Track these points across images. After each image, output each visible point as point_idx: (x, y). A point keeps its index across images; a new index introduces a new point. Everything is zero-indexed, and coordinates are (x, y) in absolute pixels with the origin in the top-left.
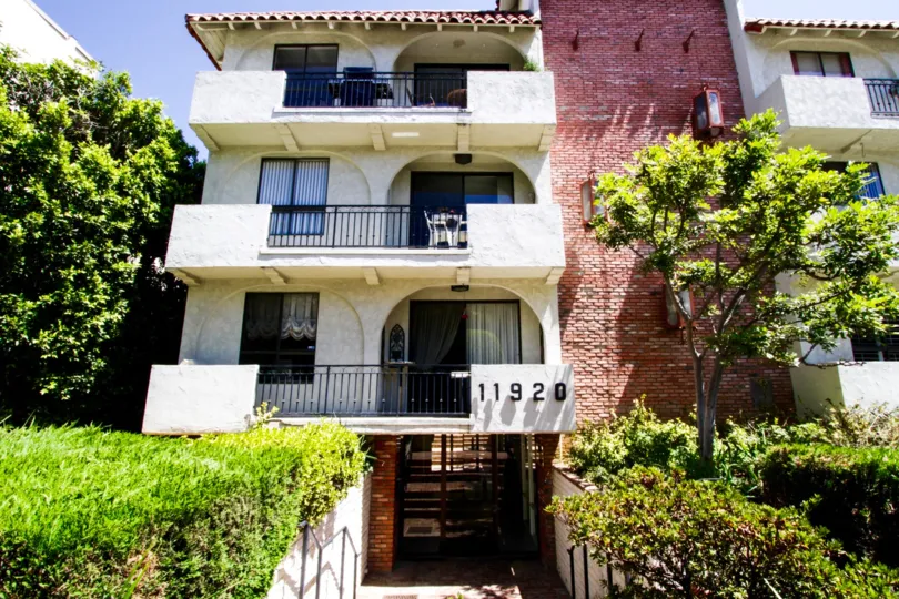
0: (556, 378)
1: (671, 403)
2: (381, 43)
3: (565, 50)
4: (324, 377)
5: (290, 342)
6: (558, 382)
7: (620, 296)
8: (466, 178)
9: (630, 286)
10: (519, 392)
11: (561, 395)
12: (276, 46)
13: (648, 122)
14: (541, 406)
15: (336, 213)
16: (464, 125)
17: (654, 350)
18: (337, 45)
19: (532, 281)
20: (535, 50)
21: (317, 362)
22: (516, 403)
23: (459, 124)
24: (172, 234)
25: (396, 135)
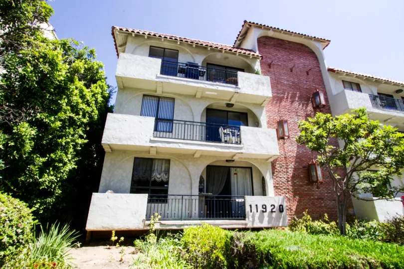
0: (279, 203)
1: (313, 213)
2: (197, 53)
3: (266, 67)
4: (181, 201)
5: (155, 183)
6: (280, 204)
7: (292, 168)
8: (229, 113)
9: (295, 164)
10: (266, 208)
11: (281, 210)
12: (151, 46)
13: (297, 99)
14: (274, 215)
15: (185, 124)
16: (238, 93)
17: (306, 191)
18: (178, 51)
19: (261, 159)
20: (257, 66)
21: (169, 193)
22: (264, 213)
23: (235, 92)
24: (106, 127)
25: (207, 93)
